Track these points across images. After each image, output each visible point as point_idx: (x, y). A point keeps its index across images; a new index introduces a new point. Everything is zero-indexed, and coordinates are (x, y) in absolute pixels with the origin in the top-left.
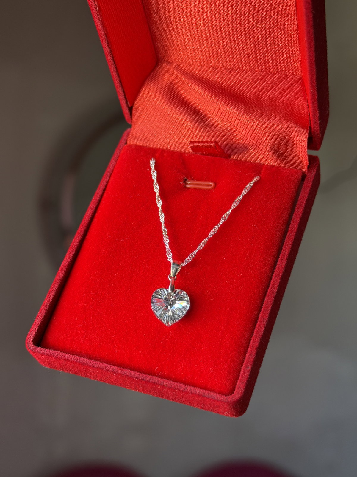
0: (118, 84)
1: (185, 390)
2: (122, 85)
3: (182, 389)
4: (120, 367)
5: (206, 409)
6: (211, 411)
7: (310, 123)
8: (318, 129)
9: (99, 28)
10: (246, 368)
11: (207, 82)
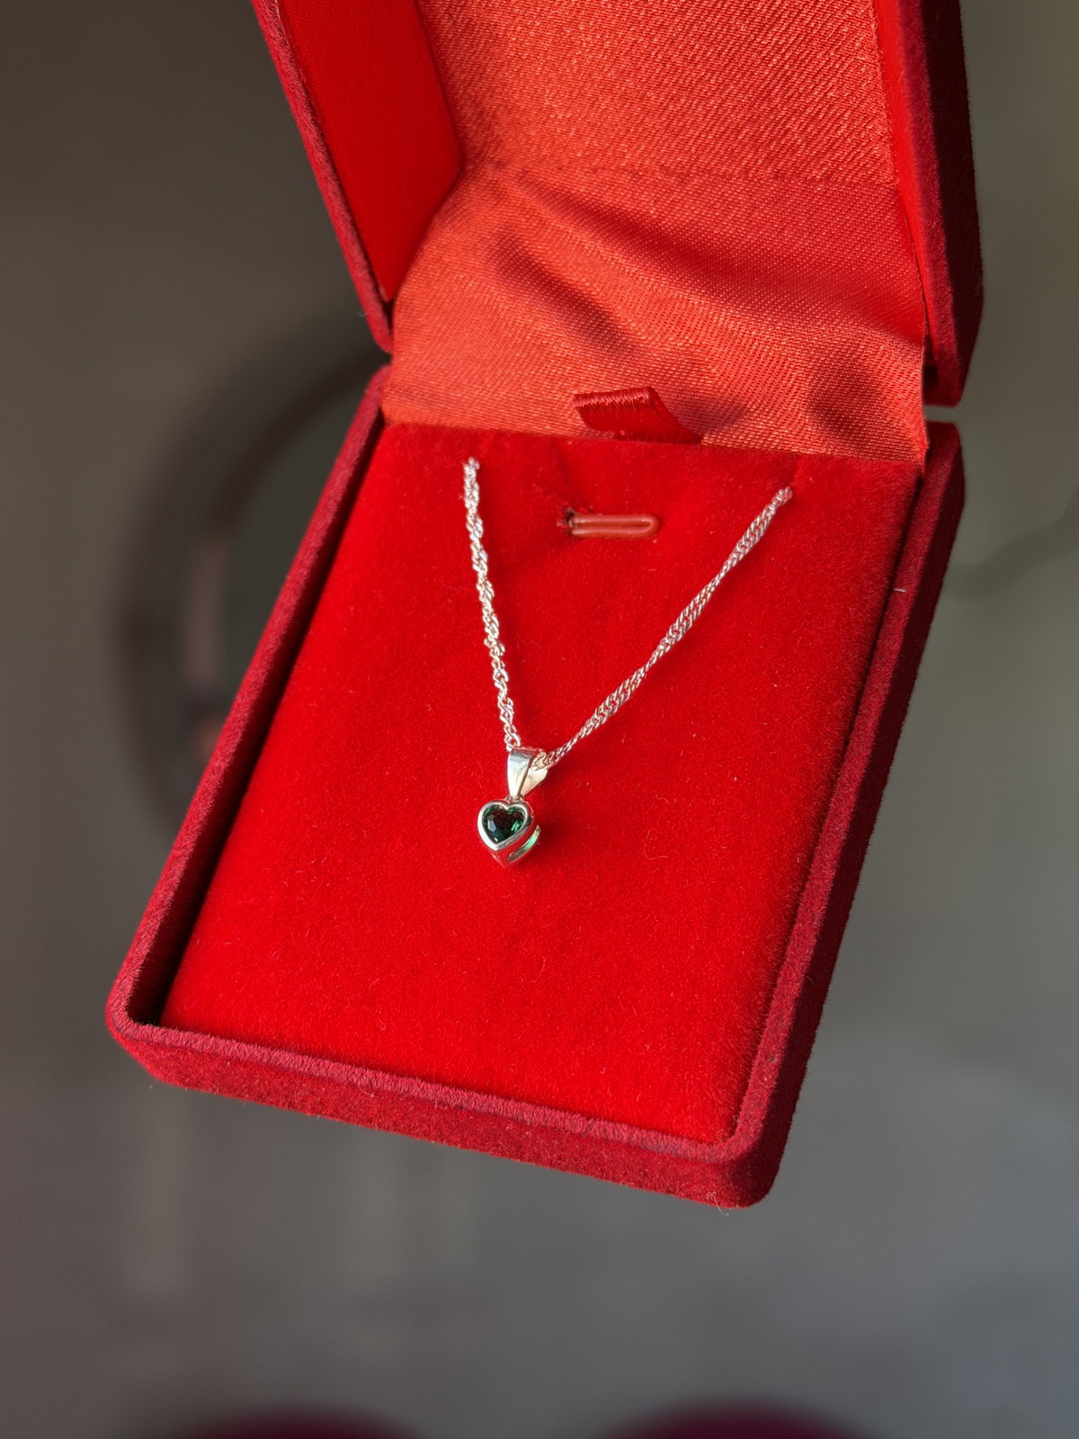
0: (349, 234)
1: (586, 1131)
2: (359, 236)
3: (578, 1131)
4: (393, 1074)
5: (651, 1188)
6: (669, 1192)
7: (928, 325)
8: (952, 341)
9: (284, 67)
10: (766, 1059)
11: (613, 218)
